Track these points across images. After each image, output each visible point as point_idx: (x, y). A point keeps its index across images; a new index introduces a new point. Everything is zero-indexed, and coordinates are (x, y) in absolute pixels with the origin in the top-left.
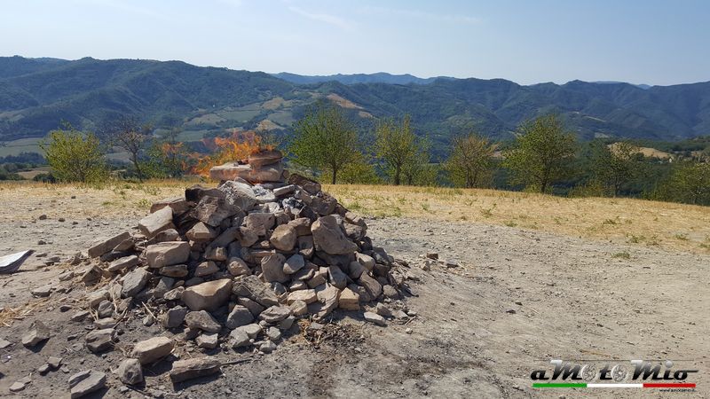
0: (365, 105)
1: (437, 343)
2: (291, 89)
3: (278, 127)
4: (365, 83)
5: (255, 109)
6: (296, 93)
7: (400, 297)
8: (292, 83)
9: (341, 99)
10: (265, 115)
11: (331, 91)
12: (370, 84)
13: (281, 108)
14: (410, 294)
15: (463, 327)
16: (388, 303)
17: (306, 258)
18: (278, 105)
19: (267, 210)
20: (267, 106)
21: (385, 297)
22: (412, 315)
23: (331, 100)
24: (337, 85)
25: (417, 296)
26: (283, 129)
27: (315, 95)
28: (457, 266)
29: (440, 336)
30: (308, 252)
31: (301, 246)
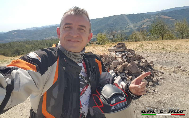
0: (172, 17)
1: (161, 102)
2: (150, 16)
3: (147, 26)
4: (171, 11)
5: (141, 22)
6: (152, 17)
7: (154, 86)
8: (150, 14)
9: (164, 16)
10: (143, 24)
11: (161, 15)
12: (173, 11)
13: (148, 21)
14: (158, 84)
15: (173, 97)
16: (149, 87)
17: (126, 74)
18: (147, 20)
19: (118, 60)
20: (144, 21)
21: (149, 85)
22: (156, 92)
23: (162, 17)
24: (163, 13)
25: (161, 85)
26: (148, 26)
27: (157, 16)
28: (187, 71)
29: (162, 100)
30: (126, 72)
31: (125, 70)
